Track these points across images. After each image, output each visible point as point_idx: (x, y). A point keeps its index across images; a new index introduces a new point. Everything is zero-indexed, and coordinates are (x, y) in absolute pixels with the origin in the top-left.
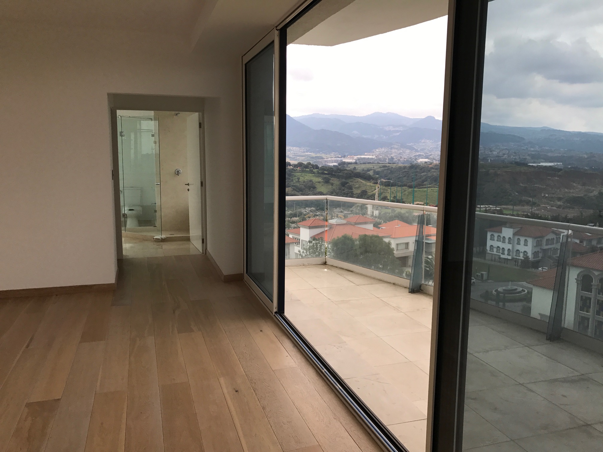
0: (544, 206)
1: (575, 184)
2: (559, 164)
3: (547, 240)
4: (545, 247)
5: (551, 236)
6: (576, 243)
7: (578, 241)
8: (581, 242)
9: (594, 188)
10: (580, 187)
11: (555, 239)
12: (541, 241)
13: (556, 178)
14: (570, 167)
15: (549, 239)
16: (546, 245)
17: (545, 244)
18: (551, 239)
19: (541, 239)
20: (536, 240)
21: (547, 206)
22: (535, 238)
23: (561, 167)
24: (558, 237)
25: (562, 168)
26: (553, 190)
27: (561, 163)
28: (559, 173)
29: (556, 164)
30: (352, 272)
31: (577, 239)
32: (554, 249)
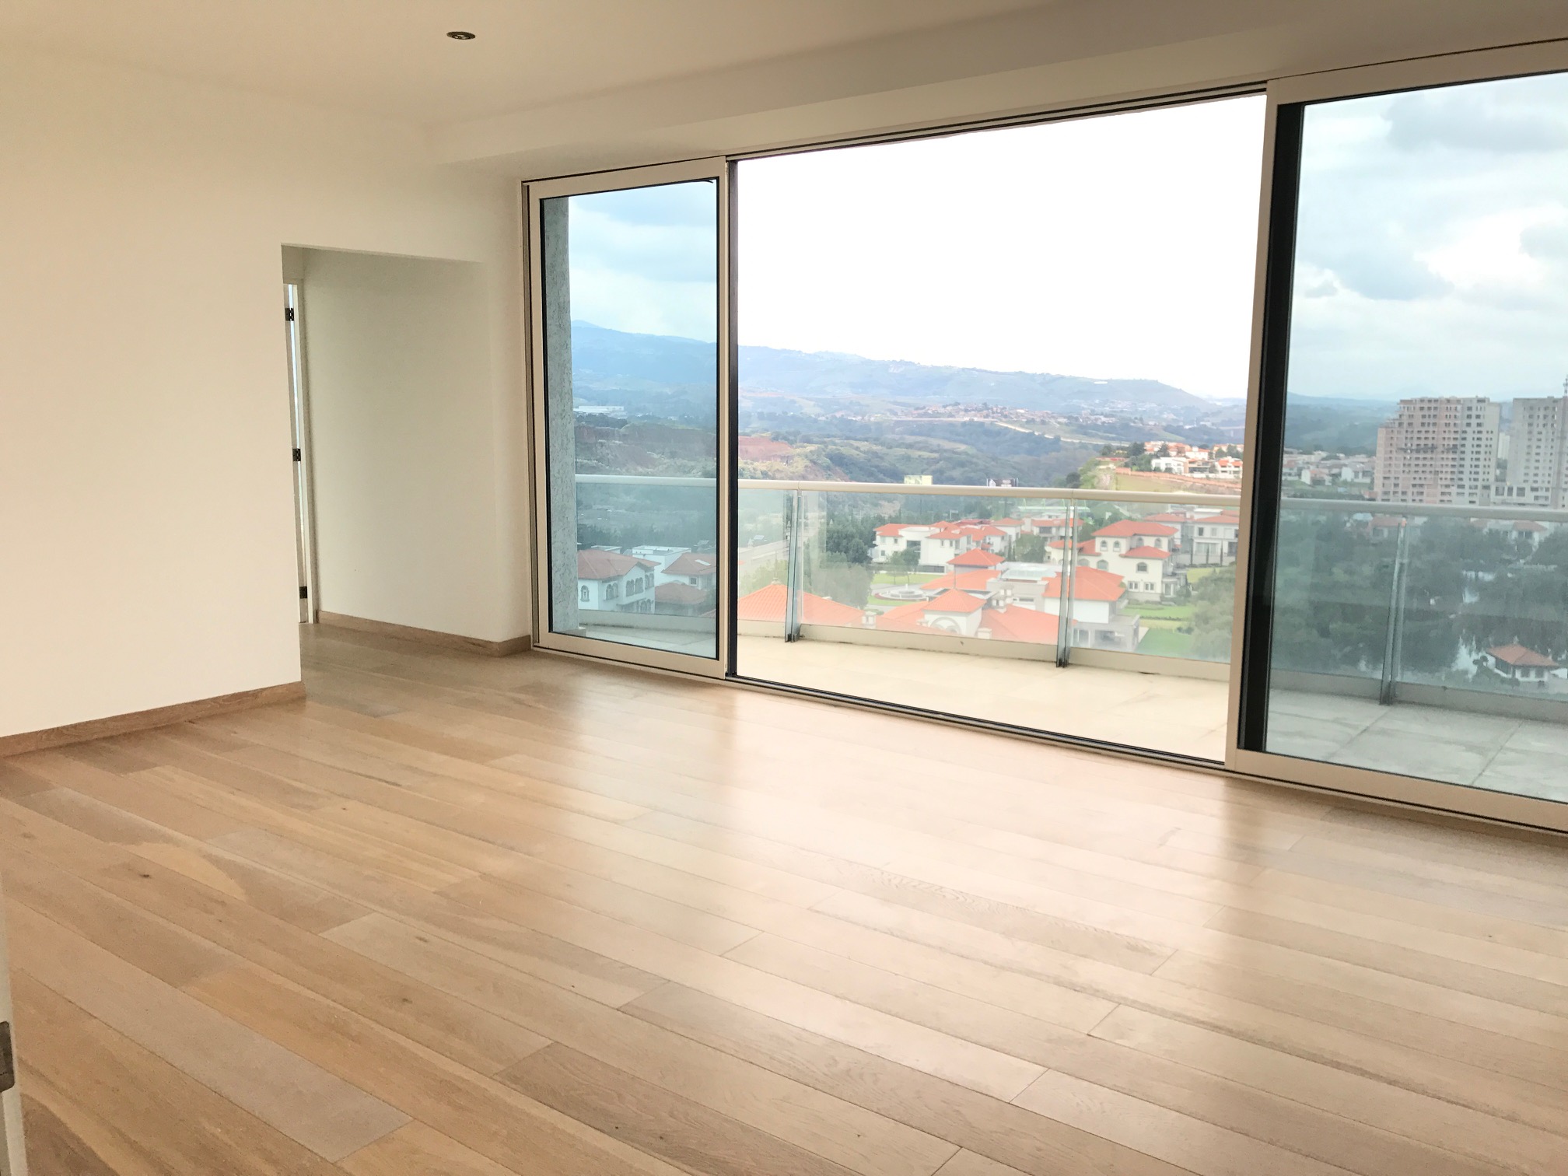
0: (600, 507)
1: (655, 456)
2: (617, 408)
3: (628, 583)
4: (626, 601)
5: (636, 574)
6: (684, 584)
7: (686, 581)
8: (693, 581)
9: (692, 463)
10: (666, 461)
11: (644, 579)
12: (616, 585)
13: (617, 442)
14: (640, 415)
15: (632, 581)
16: (627, 596)
17: (625, 592)
18: (637, 580)
19: (616, 582)
20: (607, 585)
21: (606, 507)
22: (605, 581)
23: (622, 416)
24: (648, 574)
25: (625, 418)
26: (613, 469)
27: (622, 408)
28: (622, 430)
29: (611, 408)
30: (631, 627)
31: (685, 574)
32: (644, 603)
